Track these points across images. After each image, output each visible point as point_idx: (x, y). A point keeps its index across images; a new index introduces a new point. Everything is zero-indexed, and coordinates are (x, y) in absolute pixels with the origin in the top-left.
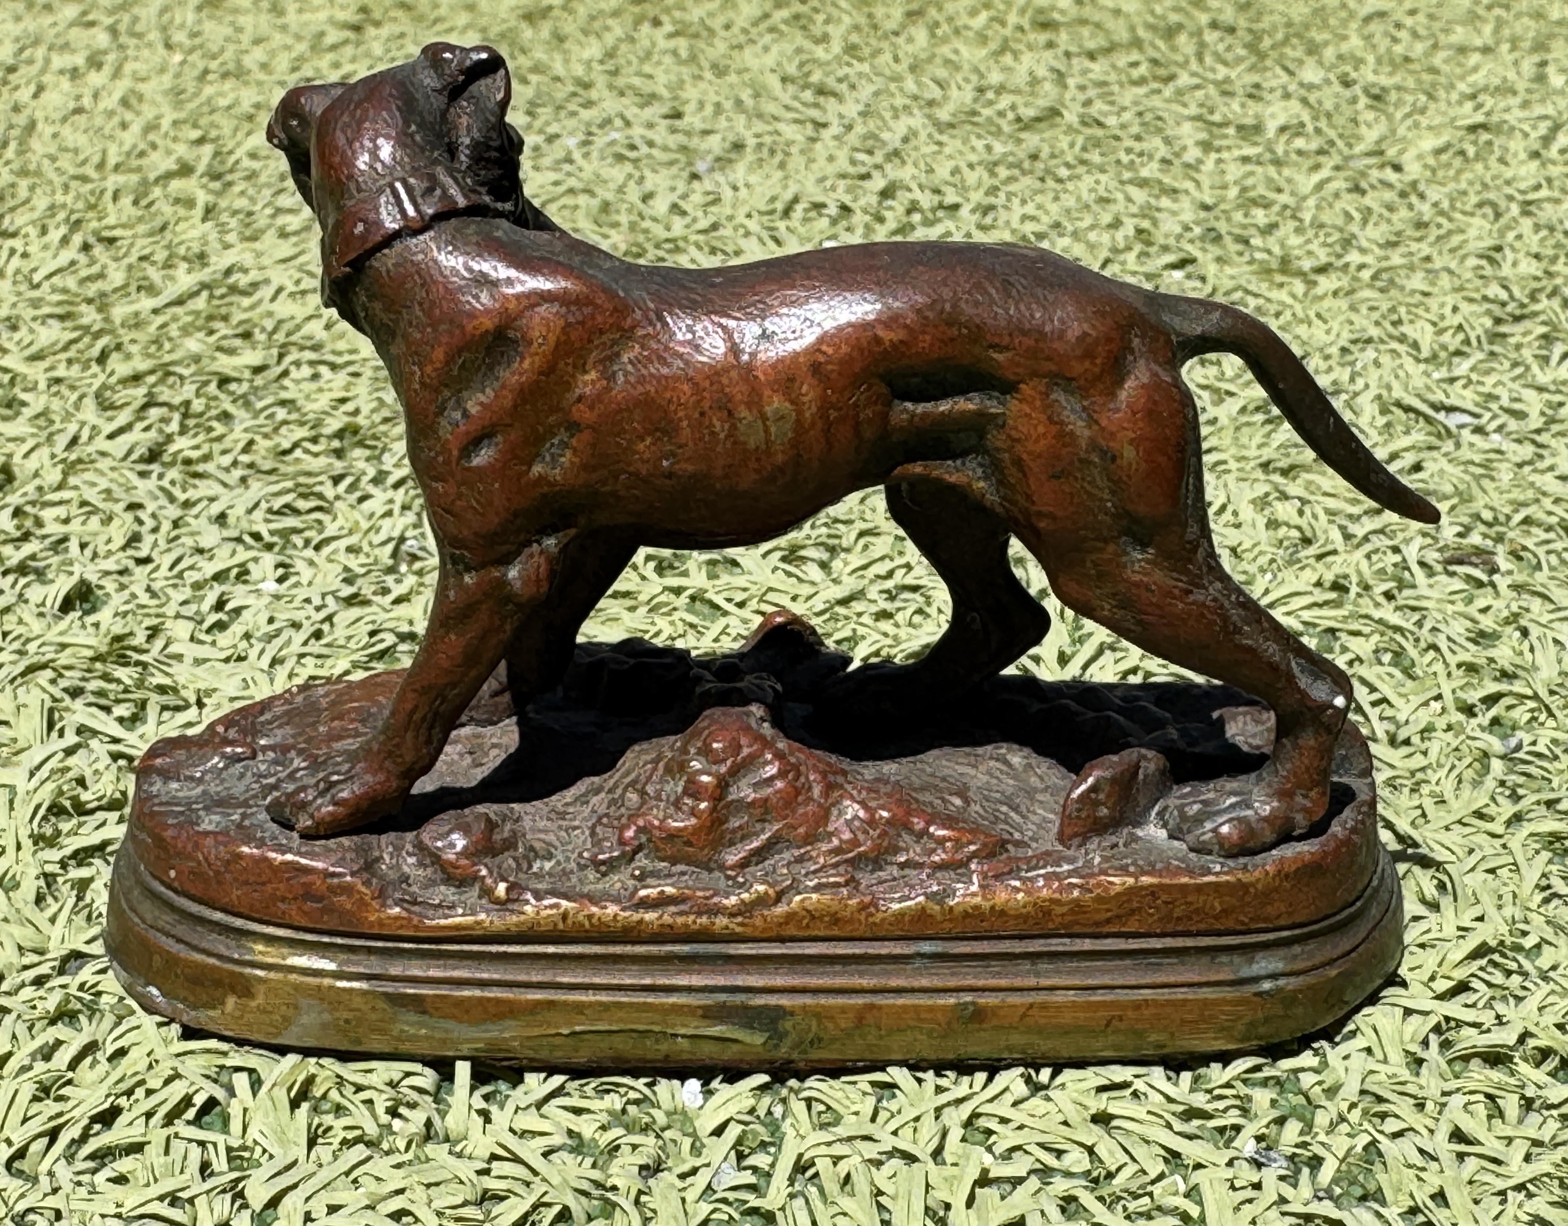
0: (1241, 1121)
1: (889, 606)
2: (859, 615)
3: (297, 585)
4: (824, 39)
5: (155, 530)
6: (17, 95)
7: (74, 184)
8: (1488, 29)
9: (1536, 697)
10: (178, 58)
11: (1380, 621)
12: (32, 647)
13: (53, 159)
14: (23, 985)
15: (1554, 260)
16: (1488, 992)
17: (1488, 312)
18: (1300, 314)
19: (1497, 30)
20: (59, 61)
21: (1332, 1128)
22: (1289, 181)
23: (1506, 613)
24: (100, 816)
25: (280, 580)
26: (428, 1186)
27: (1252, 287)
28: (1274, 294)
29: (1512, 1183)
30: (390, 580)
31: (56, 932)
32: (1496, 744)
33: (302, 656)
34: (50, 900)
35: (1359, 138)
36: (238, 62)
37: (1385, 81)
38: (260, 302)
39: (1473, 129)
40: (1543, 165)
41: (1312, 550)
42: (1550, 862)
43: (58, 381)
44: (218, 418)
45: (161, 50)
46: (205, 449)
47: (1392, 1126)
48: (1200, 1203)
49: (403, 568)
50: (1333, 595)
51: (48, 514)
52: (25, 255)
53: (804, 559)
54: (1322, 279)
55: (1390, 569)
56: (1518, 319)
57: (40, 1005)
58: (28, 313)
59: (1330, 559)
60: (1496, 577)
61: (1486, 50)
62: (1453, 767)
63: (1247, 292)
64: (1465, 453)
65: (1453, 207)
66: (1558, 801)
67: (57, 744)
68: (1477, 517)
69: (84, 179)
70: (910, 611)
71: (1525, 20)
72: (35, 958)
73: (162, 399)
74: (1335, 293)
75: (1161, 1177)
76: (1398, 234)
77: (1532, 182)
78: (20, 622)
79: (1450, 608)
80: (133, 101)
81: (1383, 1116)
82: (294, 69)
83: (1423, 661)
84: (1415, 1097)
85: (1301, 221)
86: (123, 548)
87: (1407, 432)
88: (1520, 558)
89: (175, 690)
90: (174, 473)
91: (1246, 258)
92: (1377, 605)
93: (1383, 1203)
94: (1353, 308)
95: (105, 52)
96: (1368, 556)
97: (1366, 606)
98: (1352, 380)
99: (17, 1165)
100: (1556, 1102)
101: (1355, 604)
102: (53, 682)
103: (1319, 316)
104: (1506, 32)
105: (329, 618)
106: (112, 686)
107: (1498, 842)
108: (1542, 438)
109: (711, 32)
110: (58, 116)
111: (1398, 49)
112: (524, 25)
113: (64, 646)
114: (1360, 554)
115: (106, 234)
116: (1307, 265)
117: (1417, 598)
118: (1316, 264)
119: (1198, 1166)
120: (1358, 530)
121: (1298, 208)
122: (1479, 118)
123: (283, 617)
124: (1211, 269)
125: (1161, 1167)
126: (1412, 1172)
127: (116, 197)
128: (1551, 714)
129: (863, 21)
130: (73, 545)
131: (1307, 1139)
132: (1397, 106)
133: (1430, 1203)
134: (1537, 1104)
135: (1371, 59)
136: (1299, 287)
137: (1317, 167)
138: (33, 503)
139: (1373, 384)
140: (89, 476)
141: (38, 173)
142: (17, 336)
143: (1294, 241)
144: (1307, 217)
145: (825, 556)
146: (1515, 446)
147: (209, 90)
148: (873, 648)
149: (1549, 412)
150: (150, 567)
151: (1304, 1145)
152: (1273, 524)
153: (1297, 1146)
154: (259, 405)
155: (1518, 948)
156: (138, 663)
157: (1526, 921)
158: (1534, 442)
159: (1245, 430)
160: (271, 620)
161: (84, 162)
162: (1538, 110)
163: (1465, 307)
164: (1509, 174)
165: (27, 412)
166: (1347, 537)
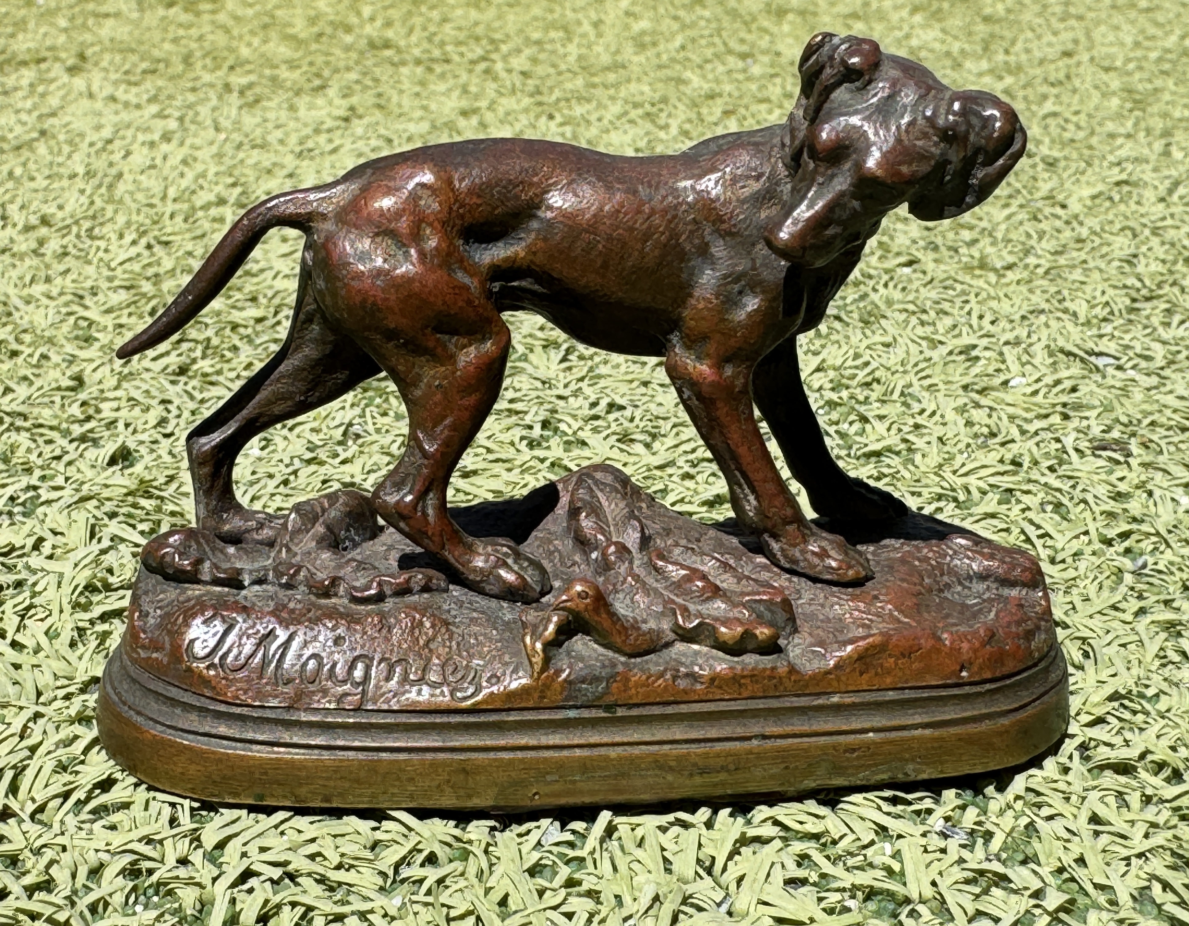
0: (933, 806)
1: (692, 471)
2: (671, 476)
3: (273, 451)
4: (666, 127)
5: (179, 416)
6: (112, 157)
7: (145, 209)
8: (1129, 124)
9: (1158, 534)
10: (223, 136)
11: (1046, 484)
12: (85, 487)
13: (131, 193)
14: (55, 699)
15: (1175, 262)
16: (1119, 725)
17: (1127, 295)
18: (993, 294)
19: (1136, 124)
20: (141, 137)
21: (1001, 813)
22: (988, 213)
23: (1136, 481)
24: (121, 592)
25: (262, 449)
26: (335, 836)
27: (959, 278)
28: (974, 282)
29: (1136, 851)
30: (339, 449)
31: (82, 666)
32: (1127, 563)
33: (273, 495)
34: (80, 645)
35: (1038, 189)
36: (263, 138)
37: (1056, 154)
38: (265, 280)
39: (1118, 184)
40: (1168, 206)
41: (998, 440)
42: (1166, 640)
43: (121, 326)
44: (229, 349)
45: (212, 131)
46: (218, 367)
47: (1046, 812)
48: (902, 862)
49: (350, 443)
50: (1011, 467)
51: (105, 406)
52: (106, 251)
53: (632, 441)
54: (1009, 273)
55: (1053, 453)
56: (1148, 299)
57: (66, 712)
58: (105, 285)
59: (1009, 446)
60: (1130, 460)
61: (1129, 136)
62: (1096, 578)
63: (955, 281)
64: (1110, 381)
65: (1102, 229)
66: (1173, 600)
67: (95, 548)
68: (1117, 420)
69: (152, 206)
70: (706, 475)
71: (1157, 119)
72: (66, 682)
73: (191, 337)
74: (1018, 282)
75: (872, 843)
76: (1064, 246)
77: (1161, 215)
78: (79, 470)
79: (1096, 478)
80: (190, 161)
81: (1039, 806)
82: (301, 143)
83: (1075, 511)
84: (1063, 792)
85: (995, 238)
86: (155, 427)
87: (1068, 368)
88: (1147, 447)
89: (182, 515)
90: (194, 382)
91: (956, 259)
92: (1043, 475)
93: (1039, 864)
94: (1031, 291)
95: (174, 132)
96: (1037, 444)
97: (1035, 475)
98: (1029, 336)
99: (38, 816)
100: (1169, 797)
101: (1027, 472)
102: (97, 507)
103: (1006, 295)
104: (1143, 125)
105: (295, 473)
106: (139, 512)
107: (1128, 627)
108: (1167, 373)
109: (588, 123)
110: (139, 170)
111: (1067, 135)
112: (461, 118)
113: (107, 486)
114: (1031, 443)
115: (165, 238)
116: (999, 265)
117: (1073, 470)
118: (1005, 264)
119: (900, 836)
120: (1032, 428)
121: (994, 229)
122: (1124, 177)
123: (262, 471)
124: (930, 266)
125: (872, 836)
126: (1060, 843)
127: (172, 217)
128: (1168, 545)
129: (694, 116)
130: (121, 425)
131: (983, 818)
132: (1065, 170)
133: (1073, 864)
134: (1155, 799)
135: (1047, 140)
136: (993, 278)
137: (1007, 205)
138: (96, 399)
139: (1044, 338)
140: (137, 383)
141: (121, 201)
142: (95, 299)
143: (990, 250)
144: (999, 235)
145: (649, 439)
146: (1145, 378)
147: (241, 155)
148: (679, 497)
149: (1170, 357)
150: (173, 438)
151: (979, 823)
152: (969, 423)
153: (975, 823)
154: (258, 341)
155: (1141, 695)
156: (158, 497)
157: (1148, 678)
158: (1159, 375)
159: (951, 365)
160: (254, 473)
161: (152, 196)
162: (1166, 173)
163: (1111, 292)
164: (1142, 210)
165: (97, 345)
166: (1023, 432)
